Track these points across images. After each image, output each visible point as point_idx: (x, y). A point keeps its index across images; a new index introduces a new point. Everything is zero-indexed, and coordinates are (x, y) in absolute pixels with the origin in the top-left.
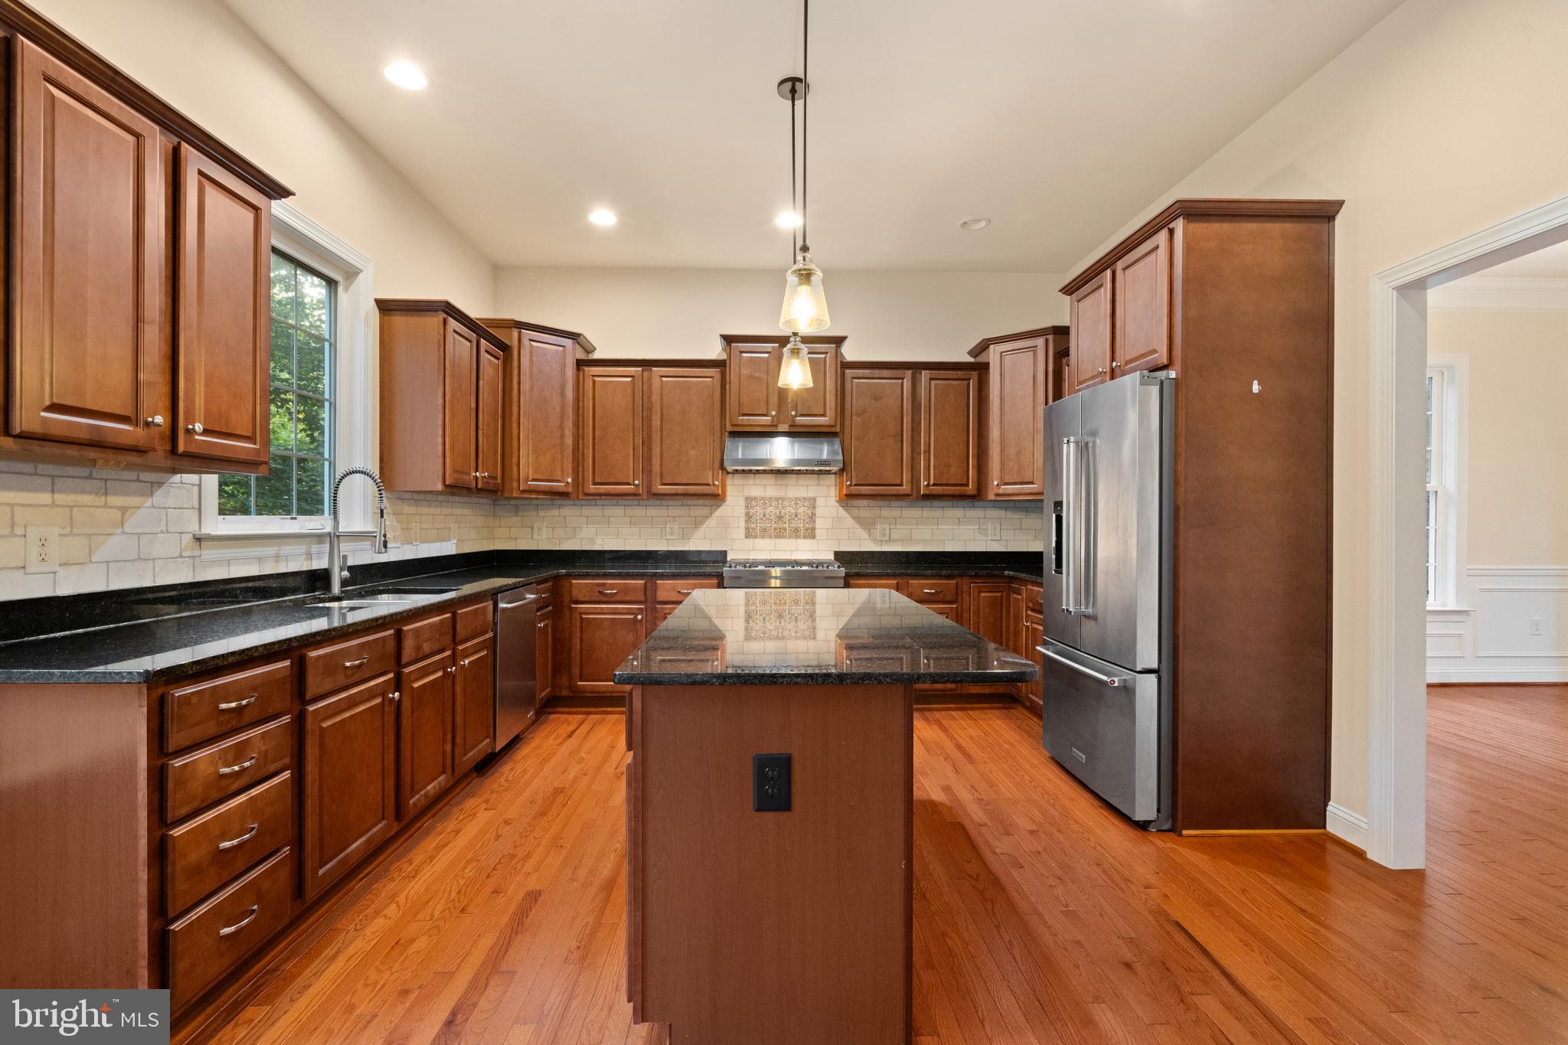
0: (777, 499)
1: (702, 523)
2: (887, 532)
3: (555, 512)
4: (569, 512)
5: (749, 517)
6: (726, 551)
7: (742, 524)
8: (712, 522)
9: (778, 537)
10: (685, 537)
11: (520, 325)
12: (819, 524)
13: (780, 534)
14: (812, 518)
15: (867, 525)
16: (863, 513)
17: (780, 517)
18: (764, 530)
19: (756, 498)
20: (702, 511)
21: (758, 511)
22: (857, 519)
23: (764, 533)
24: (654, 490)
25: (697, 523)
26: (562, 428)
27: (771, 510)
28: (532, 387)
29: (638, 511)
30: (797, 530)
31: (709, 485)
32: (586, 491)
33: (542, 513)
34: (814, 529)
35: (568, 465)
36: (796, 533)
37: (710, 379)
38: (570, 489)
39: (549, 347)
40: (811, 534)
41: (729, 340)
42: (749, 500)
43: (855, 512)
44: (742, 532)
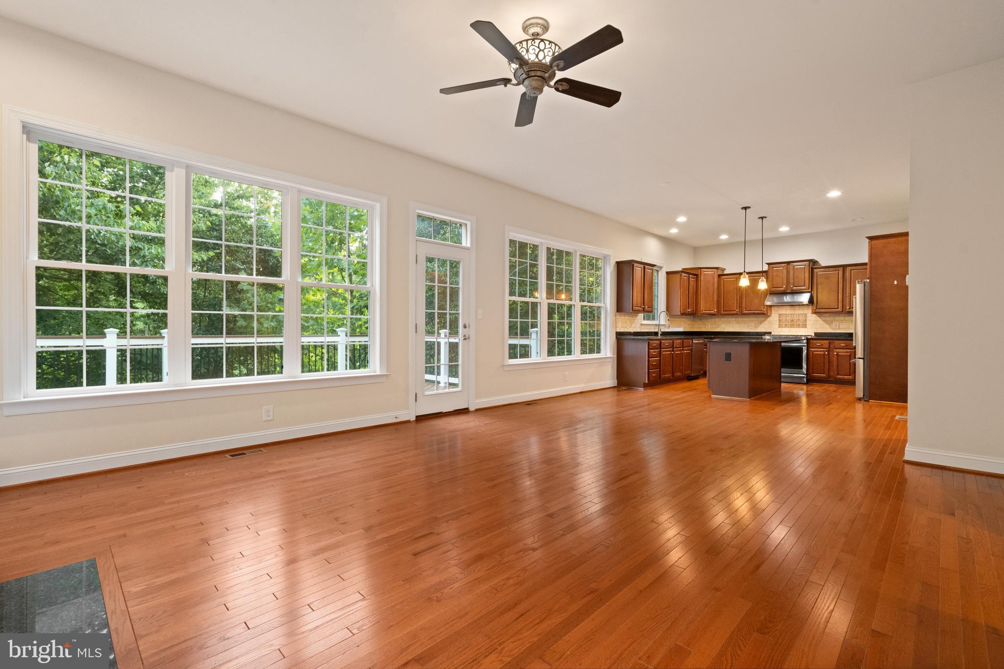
0: (791, 314)
1: (762, 323)
2: (838, 325)
3: (713, 320)
4: (717, 320)
5: (780, 321)
6: (771, 332)
7: (778, 323)
8: (766, 322)
9: (791, 327)
10: (756, 327)
11: (701, 268)
12: (808, 323)
13: (792, 326)
14: (805, 321)
15: (829, 323)
16: (827, 319)
17: (792, 321)
18: (786, 325)
19: (783, 314)
20: (763, 319)
21: (784, 318)
22: (825, 321)
23: (786, 326)
24: (743, 313)
25: (761, 323)
26: (713, 295)
27: (789, 318)
28: (704, 285)
29: (740, 319)
30: (799, 325)
31: (764, 311)
32: (722, 313)
33: (708, 320)
34: (806, 325)
35: (715, 306)
36: (799, 326)
38: (716, 313)
39: (709, 272)
40: (805, 326)
41: (769, 264)
42: (780, 315)
43: (824, 318)
44: (777, 326)
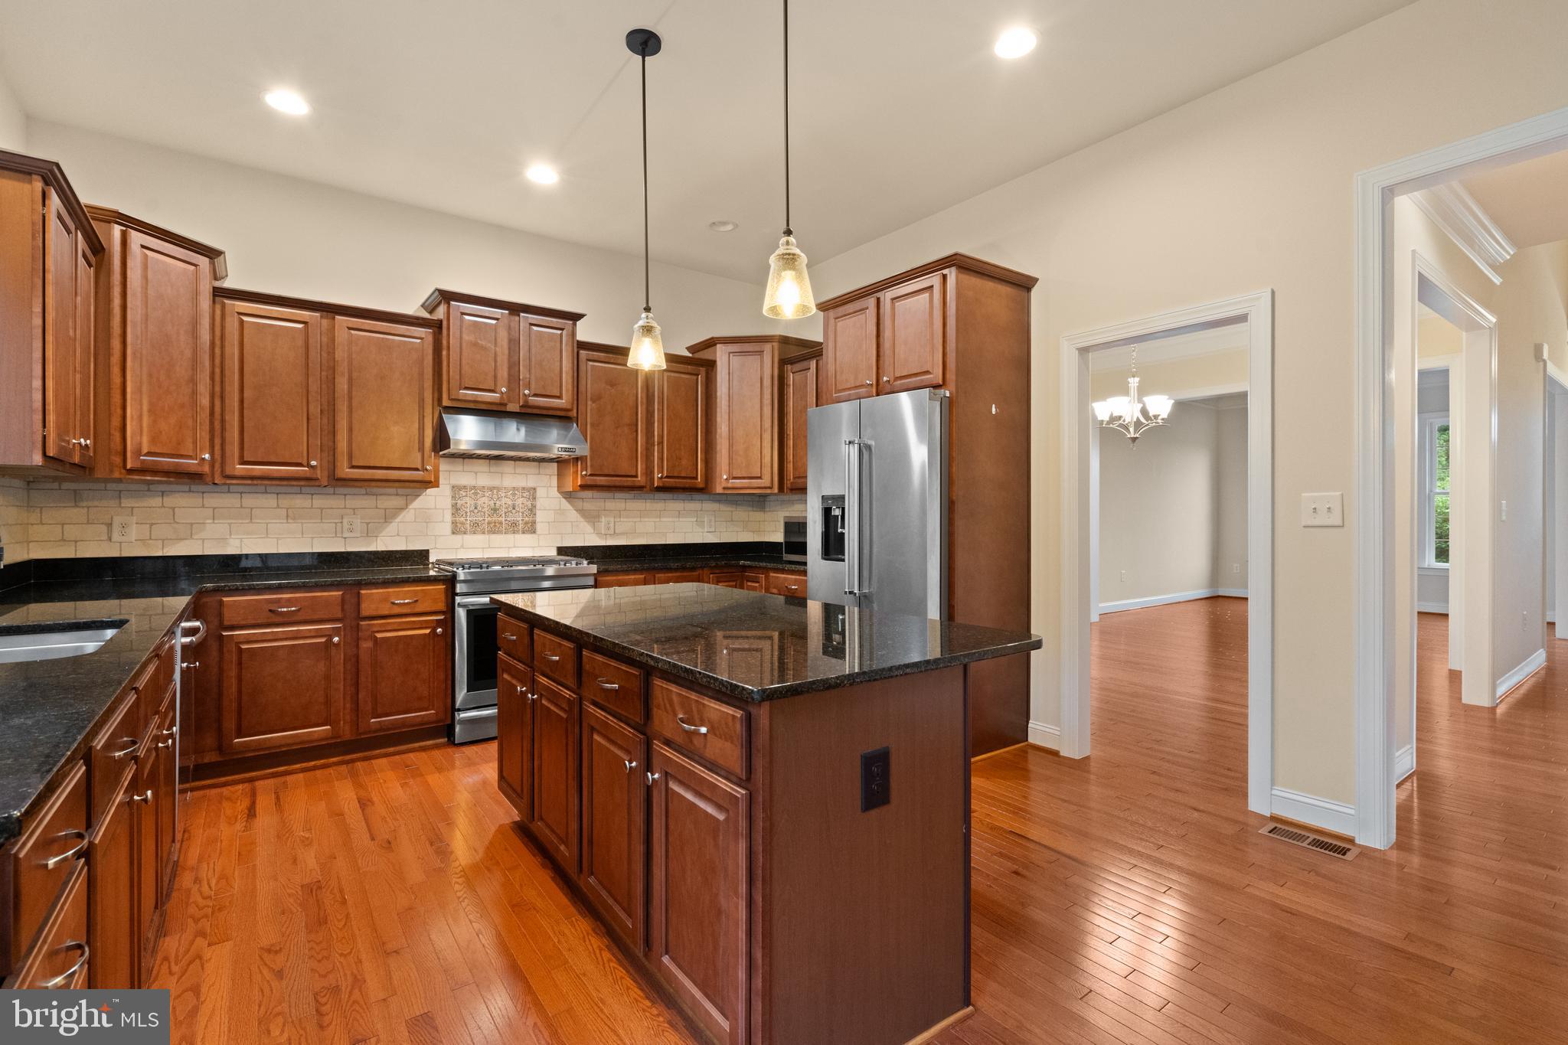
0: (491, 489)
1: (394, 516)
2: (612, 525)
3: (156, 501)
4: (184, 503)
5: (456, 510)
6: (428, 550)
7: (448, 517)
8: (408, 515)
9: (492, 532)
10: (369, 534)
12: (540, 517)
13: (494, 529)
14: (532, 510)
15: (591, 517)
16: (587, 505)
17: (495, 510)
18: (476, 524)
19: (465, 487)
20: (391, 502)
21: (468, 502)
22: (581, 512)
23: (476, 527)
24: (338, 474)
25: (388, 517)
26: (193, 381)
27: (484, 501)
28: (146, 318)
29: (300, 501)
30: (514, 524)
31: (417, 469)
32: (228, 472)
33: (126, 502)
34: (534, 523)
35: (203, 435)
36: (513, 528)
37: (419, 341)
39: (171, 264)
40: (531, 528)
41: (447, 297)
42: (456, 489)
43: (579, 503)
44: (447, 527)
